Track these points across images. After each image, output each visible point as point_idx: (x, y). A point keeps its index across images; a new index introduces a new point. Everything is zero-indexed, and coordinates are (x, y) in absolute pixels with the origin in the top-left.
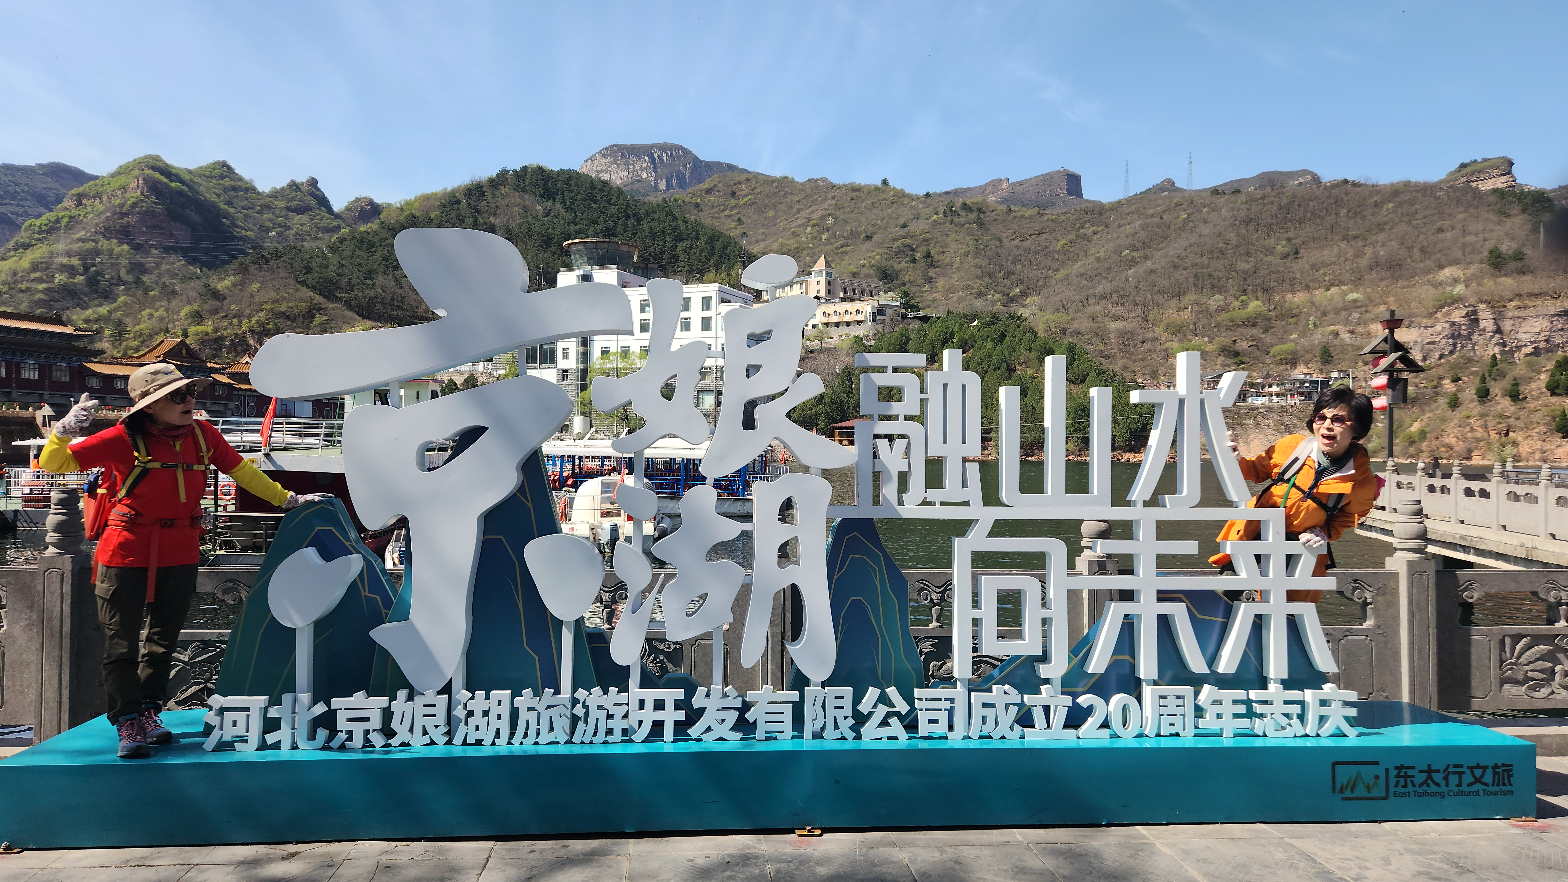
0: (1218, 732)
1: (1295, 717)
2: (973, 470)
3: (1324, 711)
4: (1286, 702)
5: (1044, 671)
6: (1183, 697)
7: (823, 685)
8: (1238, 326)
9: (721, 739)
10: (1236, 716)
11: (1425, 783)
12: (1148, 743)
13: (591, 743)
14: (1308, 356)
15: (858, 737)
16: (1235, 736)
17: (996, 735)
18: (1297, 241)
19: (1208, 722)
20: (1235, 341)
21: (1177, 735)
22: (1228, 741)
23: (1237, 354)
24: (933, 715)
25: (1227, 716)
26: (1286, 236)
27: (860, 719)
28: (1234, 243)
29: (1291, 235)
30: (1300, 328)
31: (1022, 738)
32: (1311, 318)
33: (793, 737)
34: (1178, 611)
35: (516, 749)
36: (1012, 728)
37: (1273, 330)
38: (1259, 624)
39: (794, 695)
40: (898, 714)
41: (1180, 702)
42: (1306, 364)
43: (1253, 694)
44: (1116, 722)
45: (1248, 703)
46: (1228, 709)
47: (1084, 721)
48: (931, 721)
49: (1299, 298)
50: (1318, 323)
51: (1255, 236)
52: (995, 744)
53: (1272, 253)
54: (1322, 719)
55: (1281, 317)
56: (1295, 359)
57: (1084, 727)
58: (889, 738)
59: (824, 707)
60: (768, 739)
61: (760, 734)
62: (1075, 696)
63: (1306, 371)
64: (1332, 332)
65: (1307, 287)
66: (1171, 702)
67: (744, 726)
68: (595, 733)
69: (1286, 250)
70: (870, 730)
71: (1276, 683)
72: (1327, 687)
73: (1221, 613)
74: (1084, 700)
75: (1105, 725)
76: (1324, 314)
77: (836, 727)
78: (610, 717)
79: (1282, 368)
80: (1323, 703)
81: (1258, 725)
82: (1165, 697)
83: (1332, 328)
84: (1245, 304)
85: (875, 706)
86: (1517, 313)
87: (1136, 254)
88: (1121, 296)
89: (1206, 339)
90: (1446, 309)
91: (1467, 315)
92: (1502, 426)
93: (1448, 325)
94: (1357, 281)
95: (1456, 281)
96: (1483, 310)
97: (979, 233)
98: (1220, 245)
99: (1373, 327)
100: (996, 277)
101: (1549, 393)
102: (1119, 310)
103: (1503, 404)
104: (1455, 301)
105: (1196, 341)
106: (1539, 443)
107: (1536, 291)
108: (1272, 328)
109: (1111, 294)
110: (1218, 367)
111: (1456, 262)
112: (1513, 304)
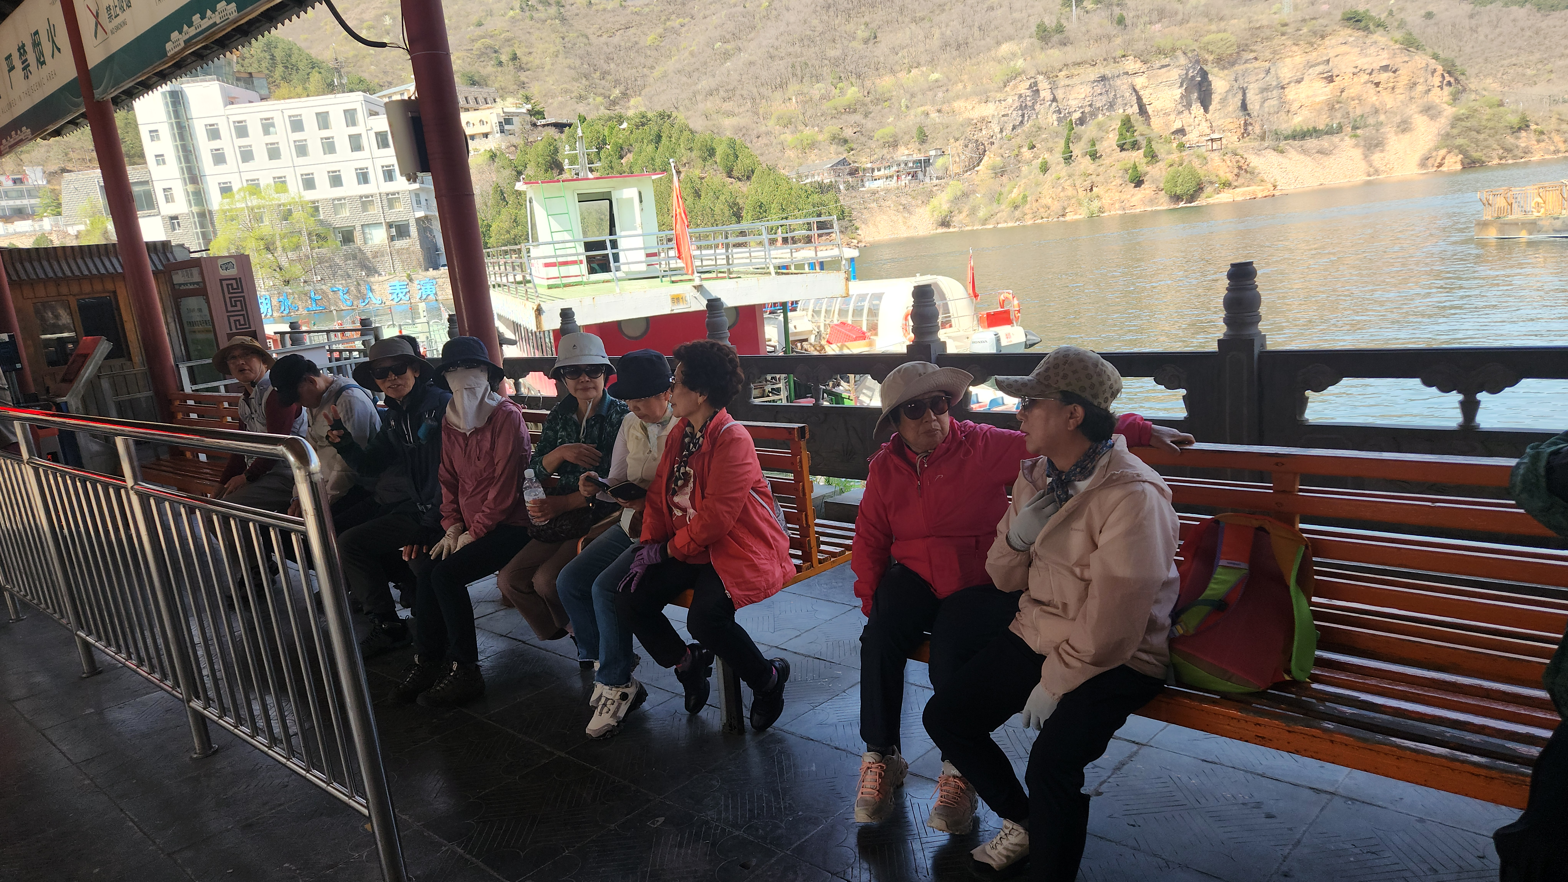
8: (842, 113)
14: (907, 138)
18: (874, 25)
20: (841, 129)
23: (846, 141)
26: (863, 20)
28: (820, 29)
29: (867, 19)
30: (894, 110)
32: (903, 100)
37: (872, 115)
42: (906, 145)
49: (886, 82)
50: (909, 105)
51: (837, 22)
53: (854, 38)
55: (877, 101)
56: (895, 141)
63: (906, 152)
64: (923, 113)
65: (893, 71)
69: (866, 34)
76: (913, 95)
79: (886, 151)
83: (923, 109)
84: (842, 92)
86: (1067, 82)
87: (728, 46)
88: (727, 91)
89: (816, 129)
90: (1013, 82)
91: (1030, 87)
92: (1088, 184)
93: (1016, 98)
94: (933, 63)
95: (1014, 55)
96: (1042, 81)
97: (564, 29)
98: (808, 33)
99: (956, 105)
100: (593, 78)
101: (1119, 149)
102: (728, 106)
103: (1084, 164)
104: (1016, 75)
105: (808, 132)
106: (1117, 194)
107: (1079, 60)
108: (870, 113)
109: (717, 89)
110: (833, 155)
111: (1010, 38)
112: (1063, 73)
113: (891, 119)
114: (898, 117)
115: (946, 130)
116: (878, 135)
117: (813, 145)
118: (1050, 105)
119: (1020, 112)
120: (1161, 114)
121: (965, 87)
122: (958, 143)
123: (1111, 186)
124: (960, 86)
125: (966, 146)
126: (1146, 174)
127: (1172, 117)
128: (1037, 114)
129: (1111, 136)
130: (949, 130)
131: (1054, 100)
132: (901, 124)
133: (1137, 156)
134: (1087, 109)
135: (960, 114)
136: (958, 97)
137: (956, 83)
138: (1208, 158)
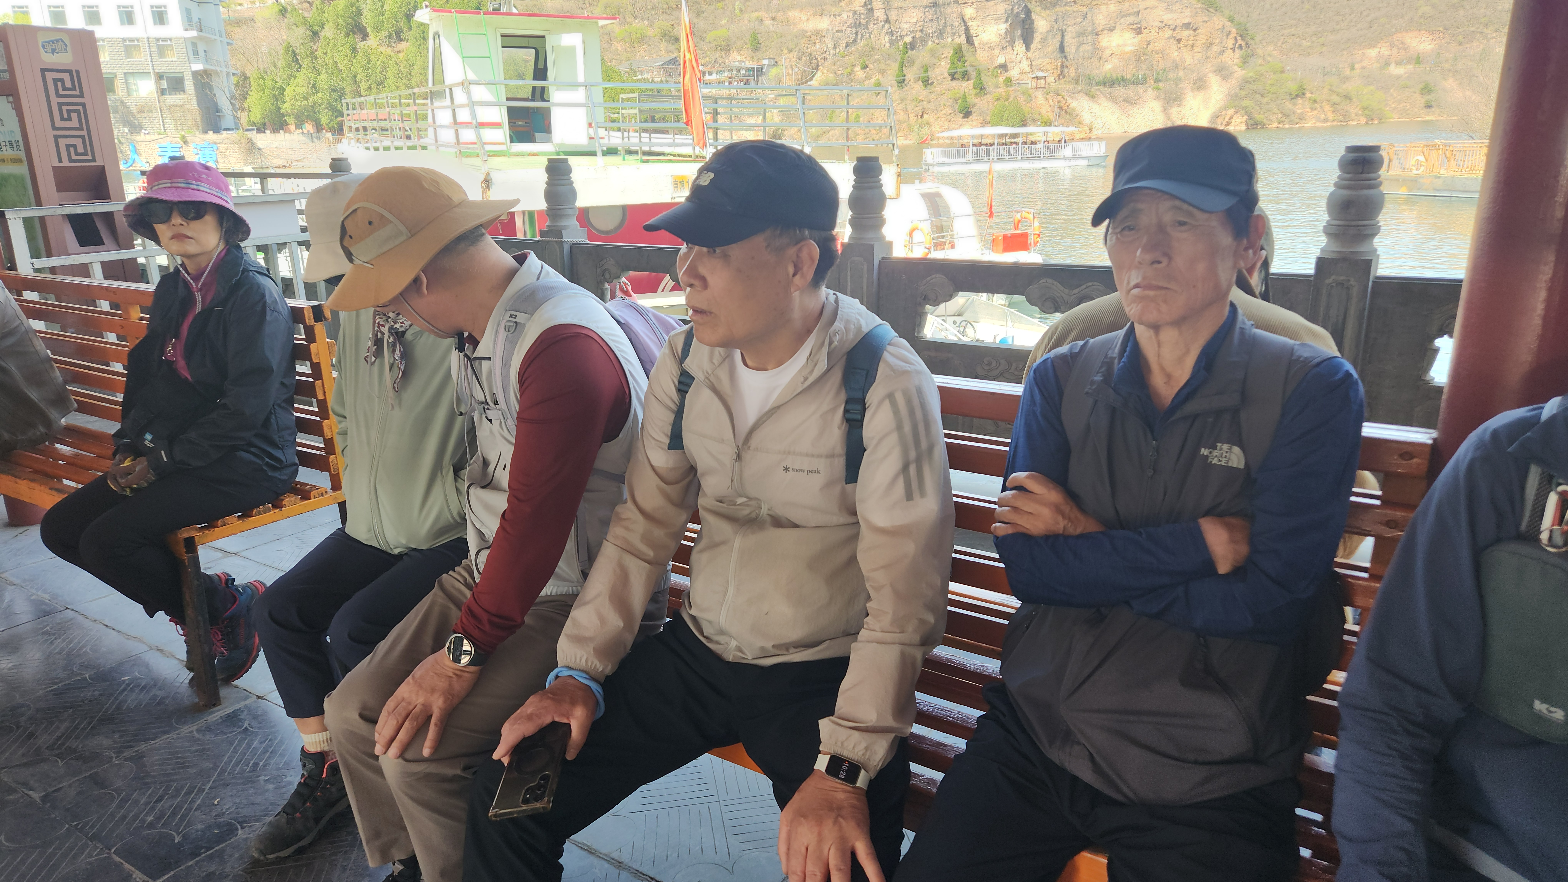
14: (739, 43)
20: (673, 25)
30: (728, 13)
37: (703, 15)
50: (743, 8)
55: (710, 1)
64: (757, 19)
79: (718, 54)
83: (757, 14)
86: (900, 4)
99: (790, 14)
101: (949, 78)
103: (917, 89)
106: (946, 123)
110: (663, 53)
113: (724, 22)
114: (731, 20)
115: (780, 40)
116: (710, 36)
117: (642, 39)
118: (883, 26)
119: (854, 29)
120: (986, 47)
122: (791, 55)
123: (941, 114)
125: (800, 59)
126: (974, 105)
127: (996, 51)
128: (870, 33)
129: (943, 63)
130: (782, 40)
131: (887, 21)
132: (735, 28)
133: (966, 86)
134: (918, 35)
135: (794, 24)
136: (792, 6)
138: (1033, 95)
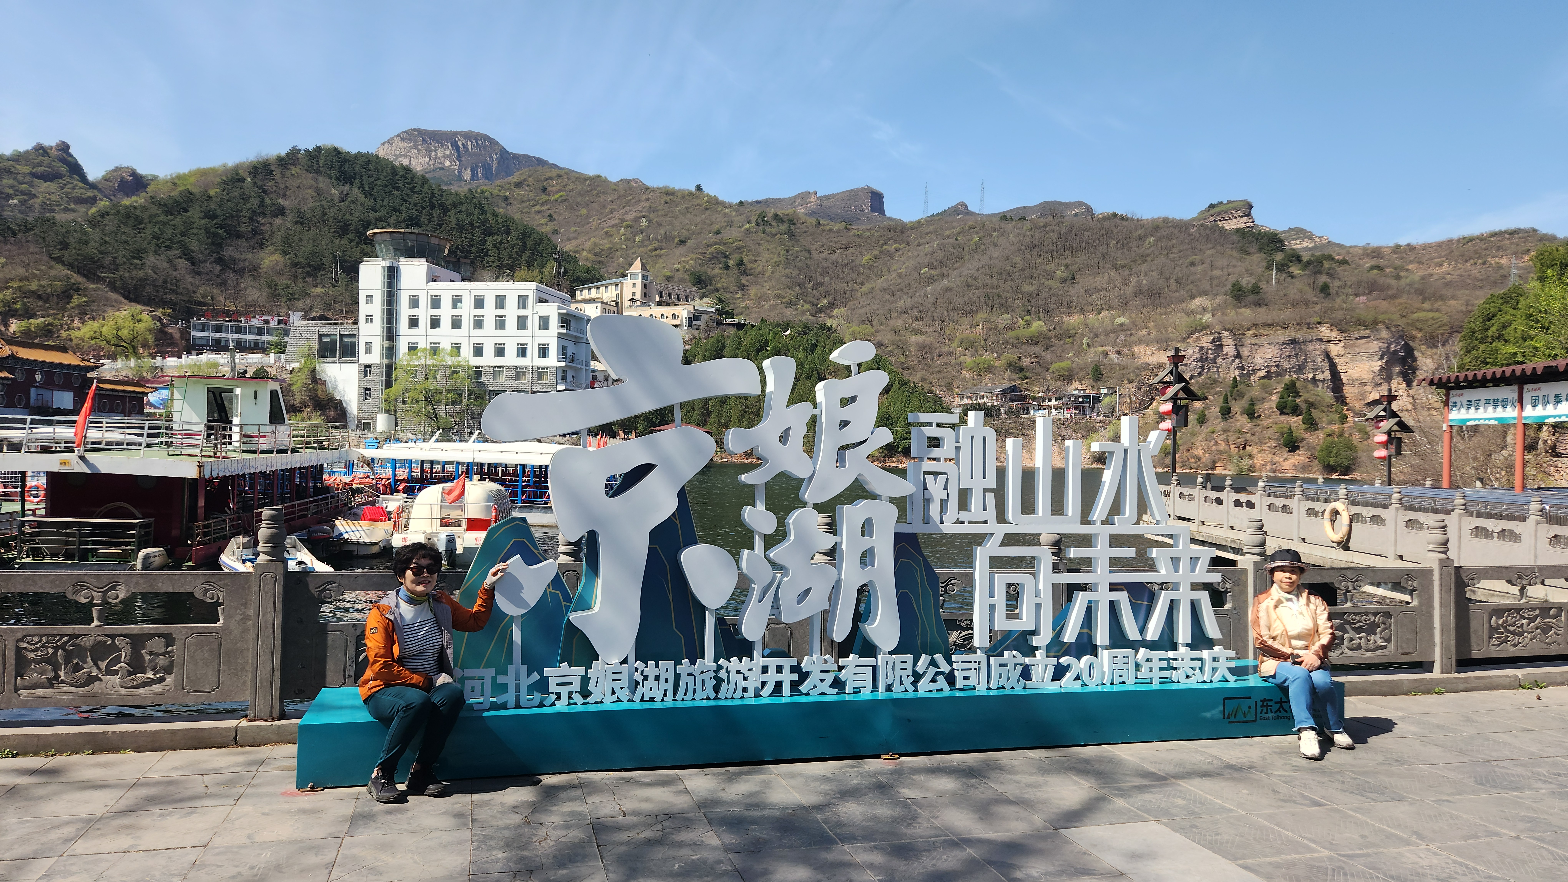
0: (1149, 680)
1: (1197, 669)
2: (991, 497)
3: (1215, 665)
4: (1192, 659)
5: (1035, 641)
6: (1128, 657)
7: (890, 653)
8: (1023, 344)
9: (823, 694)
10: (1161, 669)
11: (1278, 710)
12: (1106, 689)
13: (732, 698)
14: (1082, 374)
15: (916, 690)
16: (1161, 683)
17: (1008, 686)
18: (1074, 268)
19: (1143, 673)
20: (1020, 357)
21: (1124, 683)
22: (1155, 686)
23: (1021, 370)
24: (966, 673)
25: (1156, 670)
26: (1065, 262)
27: (917, 677)
28: (1020, 266)
29: (1068, 261)
30: (1076, 348)
31: (1025, 688)
32: (1085, 339)
33: (872, 691)
34: (1122, 597)
35: (679, 704)
36: (1018, 681)
37: (1053, 349)
38: (1173, 606)
39: (871, 661)
40: (942, 673)
41: (1126, 660)
42: (1080, 380)
43: (1171, 654)
44: (1085, 676)
45: (1168, 660)
46: (1156, 664)
47: (1063, 675)
48: (966, 678)
49: (1074, 320)
50: (1091, 344)
51: (1038, 261)
52: (1007, 692)
53: (1052, 278)
54: (1214, 670)
55: (1060, 337)
56: (1071, 375)
57: (1065, 679)
58: (937, 690)
59: (893, 669)
60: (855, 692)
61: (849, 689)
62: (1058, 658)
63: (1079, 387)
64: (1103, 352)
65: (1082, 311)
66: (1120, 660)
67: (838, 684)
68: (735, 692)
69: (1065, 275)
70: (923, 684)
71: (1183, 646)
72: (1217, 648)
73: (1146, 598)
74: (1064, 660)
75: (1078, 678)
76: (1096, 335)
77: (902, 683)
78: (745, 679)
79: (1060, 383)
80: (1214, 659)
81: (1174, 675)
82: (1116, 657)
83: (1103, 348)
84: (1028, 324)
85: (927, 668)
86: (1253, 341)
87: (934, 272)
88: (921, 312)
89: (995, 355)
90: (1196, 335)
91: (1213, 341)
92: (1241, 441)
93: (1197, 350)
94: (1124, 307)
95: (1205, 310)
96: (1226, 337)
97: (790, 244)
98: (1008, 268)
99: (1137, 349)
100: (805, 288)
101: (1278, 412)
102: (919, 324)
103: (1242, 421)
104: (1204, 328)
105: (987, 356)
106: (1270, 456)
107: (1270, 322)
108: (1052, 346)
109: (911, 309)
110: (1005, 381)
111: (1205, 293)
112: (1251, 332)
113: (1071, 355)
114: (1078, 353)
115: (1122, 372)
116: (1053, 367)
117: (989, 369)
118: (1233, 361)
119: (1200, 364)
121: (1149, 334)
122: (1130, 386)
123: (1265, 447)
124: (1144, 332)
125: (1139, 389)
126: (1303, 439)
128: (1218, 368)
129: (1274, 398)
130: (1124, 371)
131: (1238, 356)
132: (1079, 360)
133: (1295, 421)
135: (1139, 358)
136: (1139, 342)
137: (1141, 329)
